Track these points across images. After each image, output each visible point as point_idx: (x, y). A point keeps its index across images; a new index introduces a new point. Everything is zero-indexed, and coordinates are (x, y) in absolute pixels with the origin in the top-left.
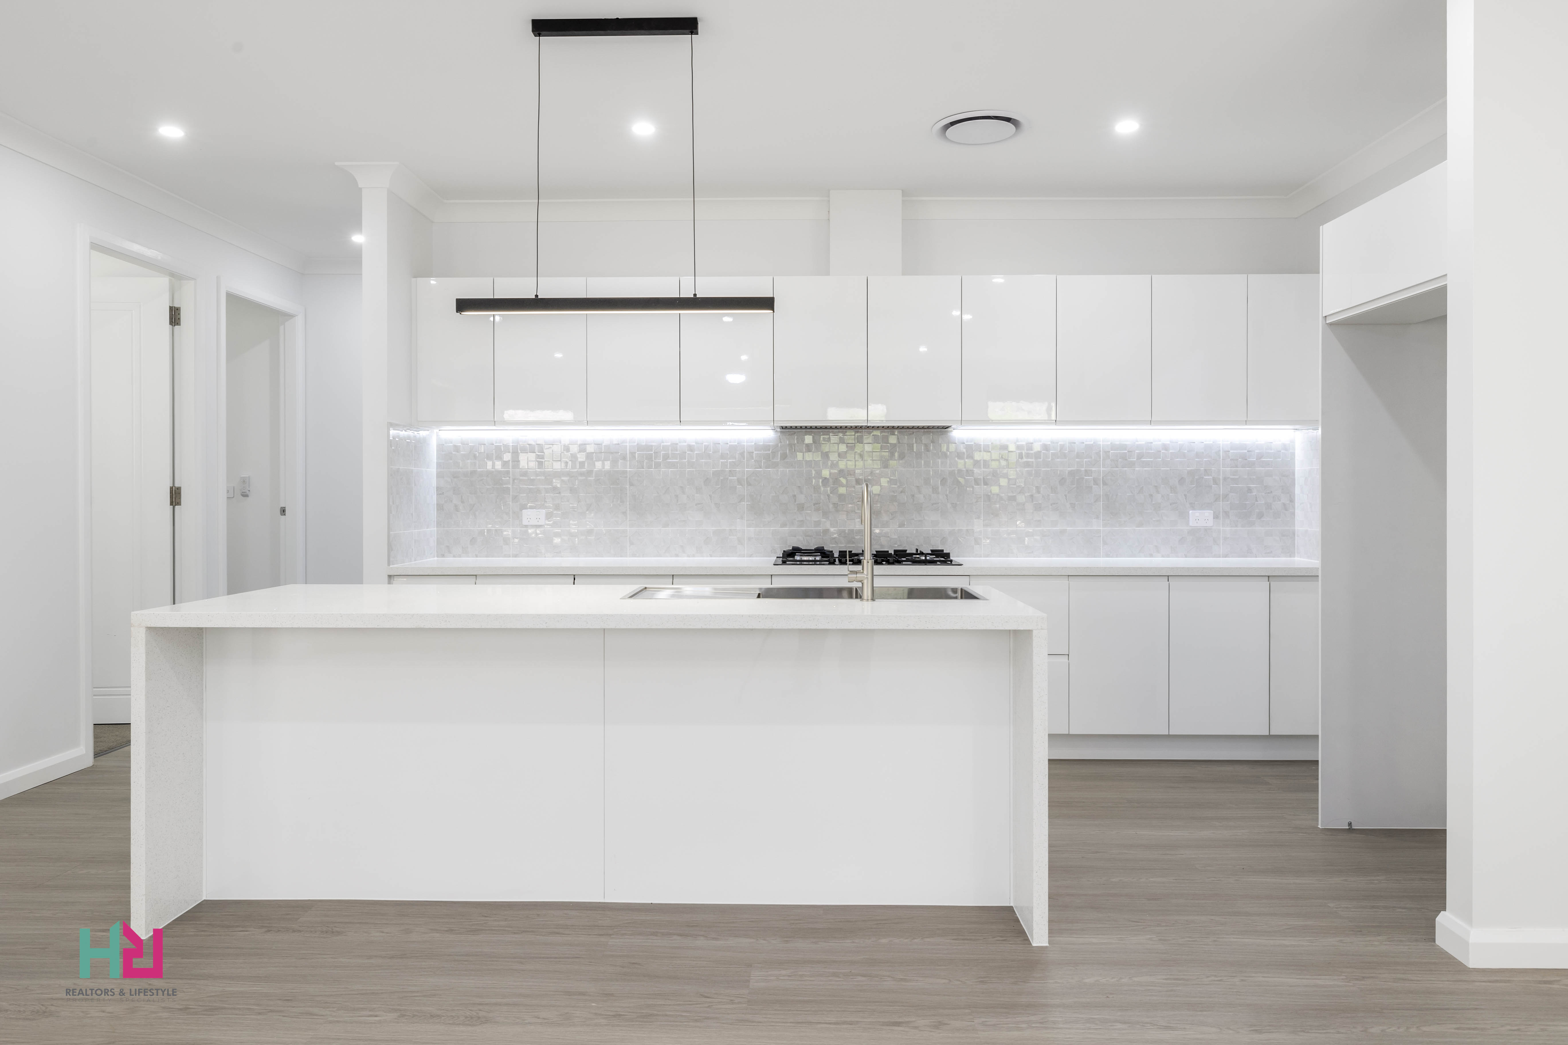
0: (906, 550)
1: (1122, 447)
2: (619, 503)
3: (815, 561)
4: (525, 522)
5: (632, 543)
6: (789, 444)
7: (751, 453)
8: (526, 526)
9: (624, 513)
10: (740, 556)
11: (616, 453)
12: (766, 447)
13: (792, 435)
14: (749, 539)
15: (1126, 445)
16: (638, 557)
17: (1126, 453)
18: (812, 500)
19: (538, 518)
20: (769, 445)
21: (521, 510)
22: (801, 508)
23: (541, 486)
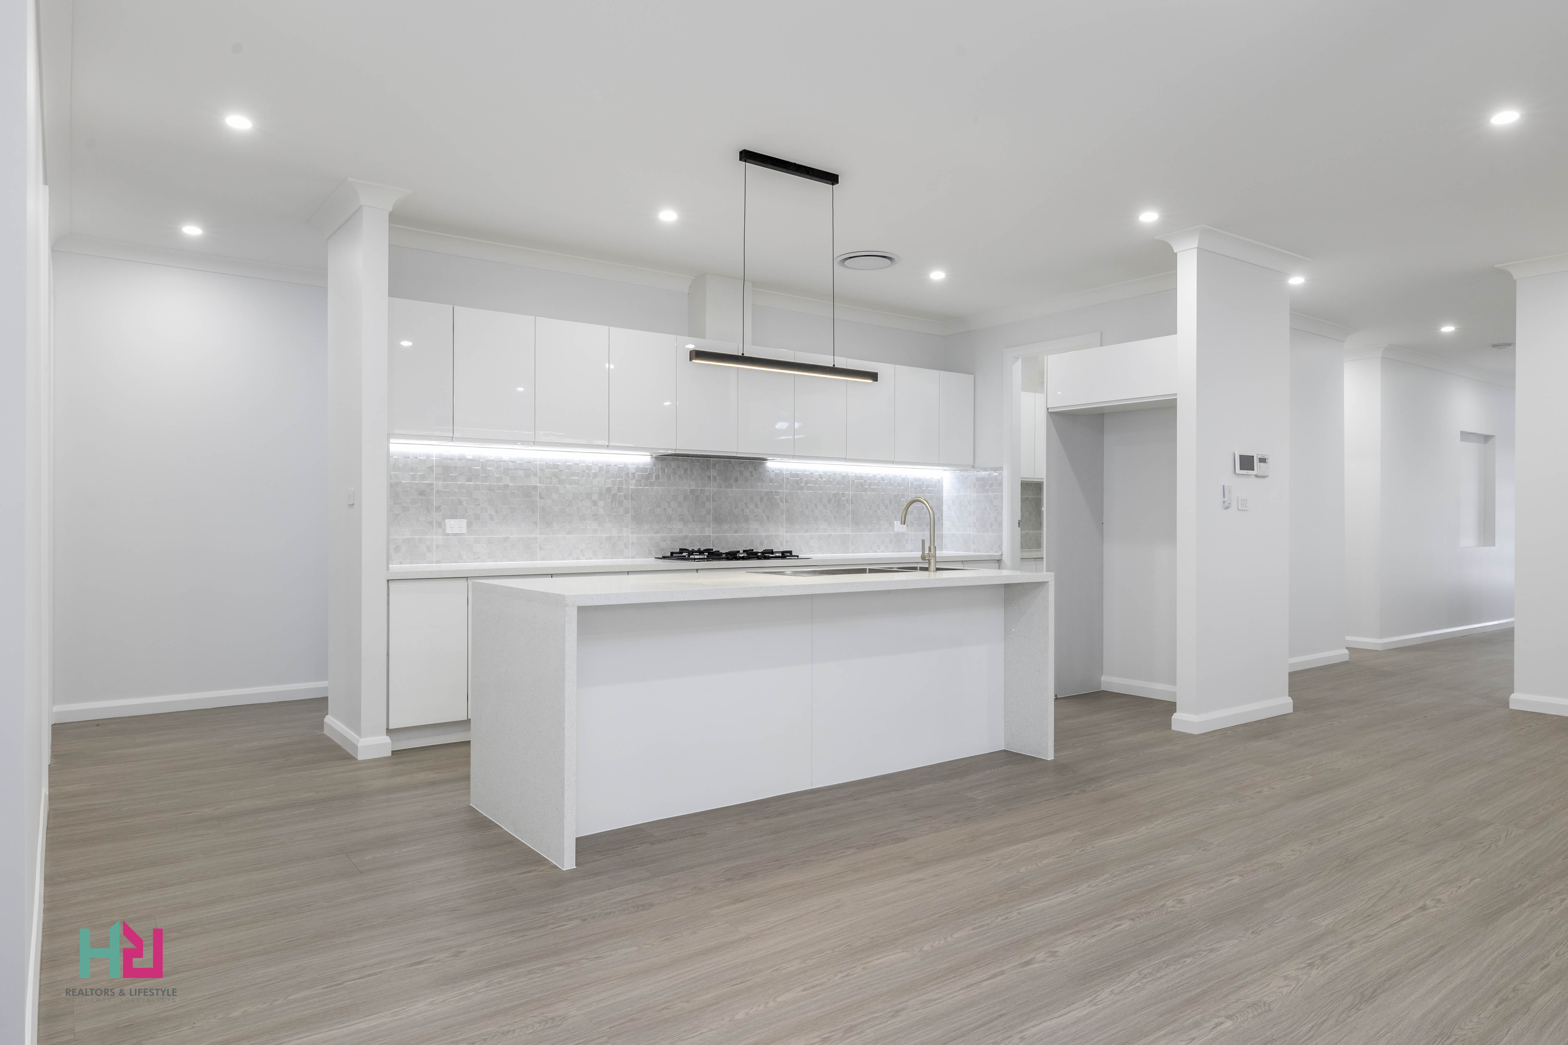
0: (753, 550)
1: (861, 478)
2: (530, 513)
3: (704, 559)
4: (448, 531)
5: (541, 549)
6: (661, 468)
7: (633, 474)
8: (448, 535)
9: (535, 523)
10: (625, 558)
11: (529, 470)
12: (644, 470)
13: (663, 460)
14: (633, 544)
15: (863, 476)
16: (546, 560)
17: (862, 482)
18: (677, 512)
19: (459, 529)
20: (647, 468)
21: (444, 519)
22: (670, 519)
23: (462, 498)
